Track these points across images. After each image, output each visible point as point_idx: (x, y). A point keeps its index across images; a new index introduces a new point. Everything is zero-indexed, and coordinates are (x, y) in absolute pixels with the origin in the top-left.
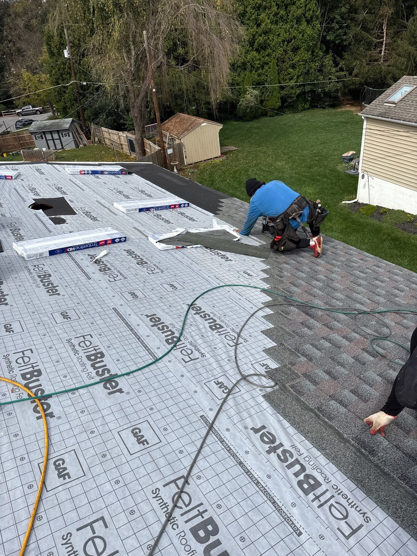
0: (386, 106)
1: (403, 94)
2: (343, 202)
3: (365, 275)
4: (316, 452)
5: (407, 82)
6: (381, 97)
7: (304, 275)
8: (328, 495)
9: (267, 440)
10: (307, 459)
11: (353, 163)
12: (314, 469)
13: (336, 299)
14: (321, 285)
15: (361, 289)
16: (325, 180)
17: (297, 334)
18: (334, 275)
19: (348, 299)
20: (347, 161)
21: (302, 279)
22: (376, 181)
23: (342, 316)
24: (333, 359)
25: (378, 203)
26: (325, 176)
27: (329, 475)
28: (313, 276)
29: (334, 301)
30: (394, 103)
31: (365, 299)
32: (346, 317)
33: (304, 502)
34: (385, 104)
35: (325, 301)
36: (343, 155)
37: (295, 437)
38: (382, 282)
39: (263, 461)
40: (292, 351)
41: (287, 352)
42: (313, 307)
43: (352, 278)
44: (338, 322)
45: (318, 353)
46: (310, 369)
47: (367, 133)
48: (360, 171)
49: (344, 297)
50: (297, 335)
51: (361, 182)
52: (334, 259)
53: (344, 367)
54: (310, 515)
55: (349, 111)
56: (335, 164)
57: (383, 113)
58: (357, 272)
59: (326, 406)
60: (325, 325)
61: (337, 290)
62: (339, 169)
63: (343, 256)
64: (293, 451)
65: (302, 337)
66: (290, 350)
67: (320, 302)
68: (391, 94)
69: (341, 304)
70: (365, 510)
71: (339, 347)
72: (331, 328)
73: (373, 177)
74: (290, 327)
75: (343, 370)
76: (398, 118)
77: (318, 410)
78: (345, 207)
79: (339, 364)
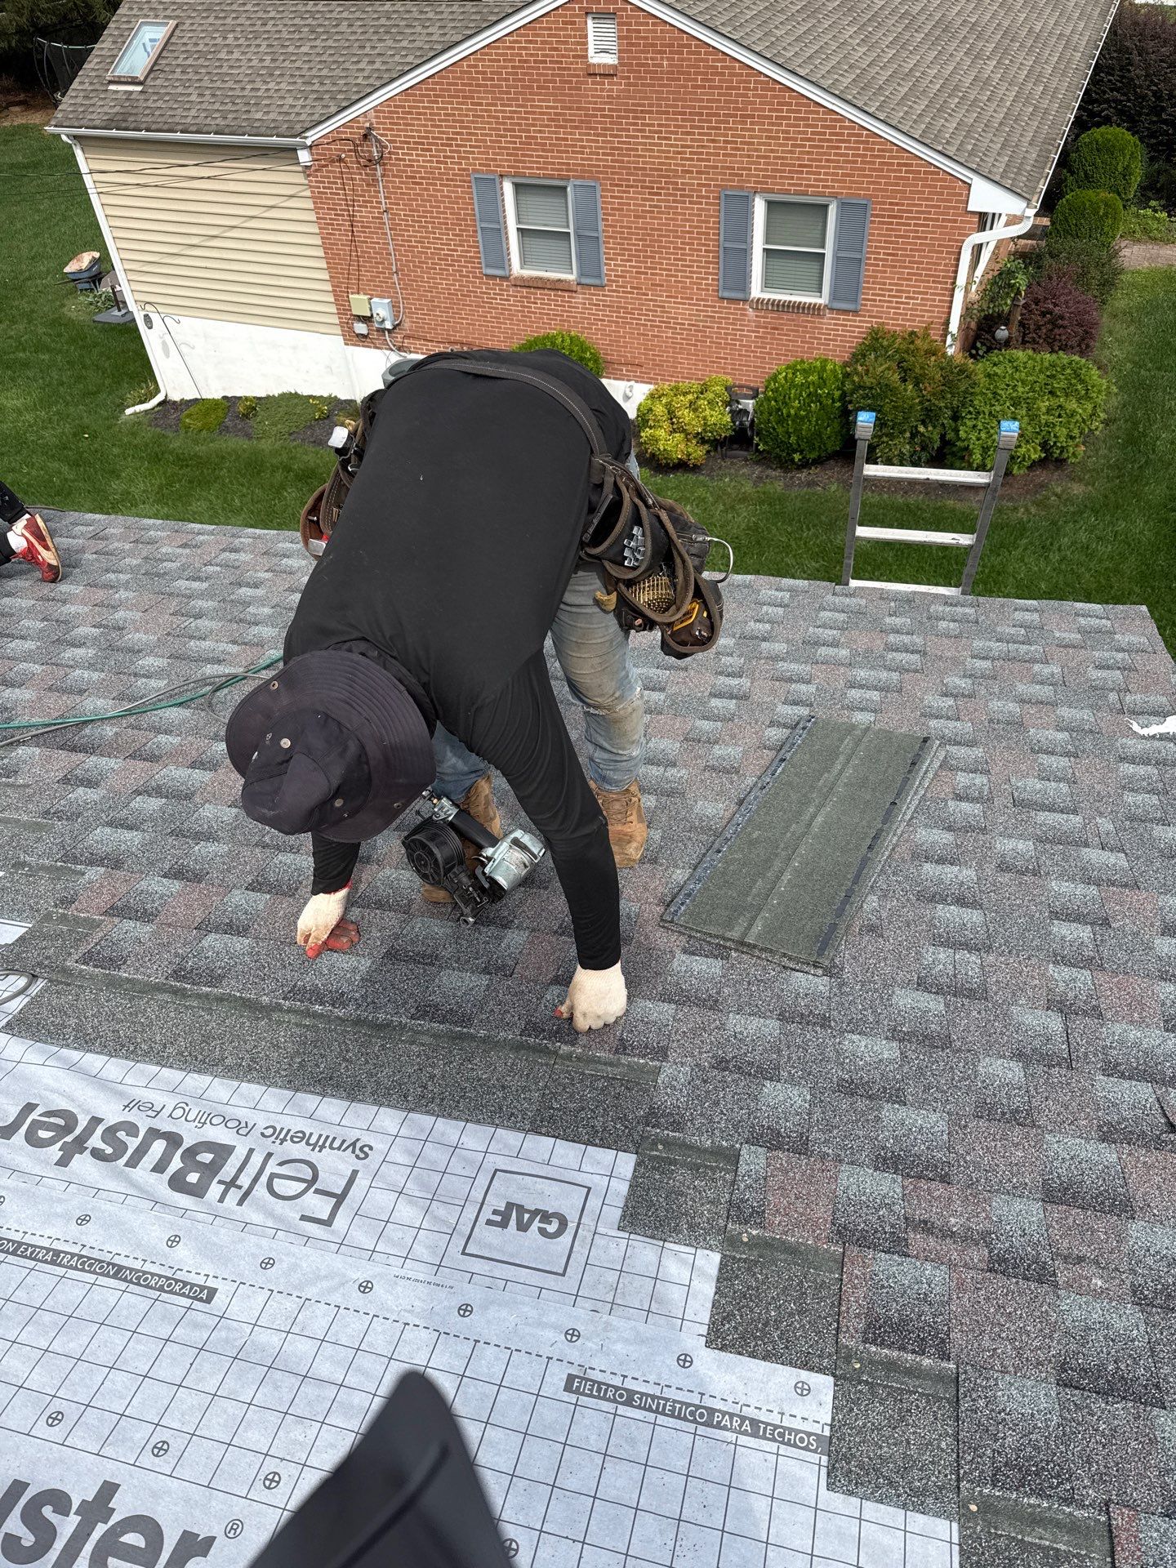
0: (117, 92)
1: (149, 50)
2: (129, 411)
3: (205, 585)
4: (197, 1082)
5: (145, 12)
6: (91, 66)
7: (30, 645)
8: (257, 1160)
9: (51, 1134)
10: (179, 1112)
11: (104, 289)
12: (205, 1123)
13: (144, 676)
14: (91, 652)
15: (205, 624)
16: (46, 357)
17: (59, 815)
18: (120, 614)
19: (177, 663)
20: (87, 286)
21: (28, 657)
22: (190, 328)
23: (174, 714)
24: (177, 833)
25: (224, 389)
26: (40, 347)
27: (243, 1114)
28: (60, 636)
29: (141, 682)
30: (134, 81)
31: (222, 646)
32: (185, 713)
33: (200, 1216)
34: (112, 87)
35: (114, 694)
36: (67, 270)
37: (129, 1080)
38: (256, 586)
39: (54, 1194)
40: (58, 869)
41: (41, 878)
42: (85, 722)
43: (174, 604)
44: (167, 732)
45: (132, 839)
46: (124, 889)
47: (98, 185)
48: (132, 306)
49: (166, 661)
50: (60, 819)
51: (152, 340)
52: (107, 571)
53: (216, 839)
54: (225, 1234)
55: (25, 127)
56: (53, 301)
57: (120, 118)
58: (182, 584)
59: (195, 956)
60: (132, 756)
61: (139, 651)
62: (73, 315)
63: (131, 554)
64: (132, 1117)
65: (73, 817)
66: (48, 869)
67: (100, 703)
68: (114, 52)
69: (162, 683)
70: (352, 1136)
71: (189, 797)
72: (153, 758)
73: (176, 318)
74: (30, 806)
75: (212, 848)
76: (166, 127)
77: (176, 979)
78: (139, 423)
79: (198, 837)
